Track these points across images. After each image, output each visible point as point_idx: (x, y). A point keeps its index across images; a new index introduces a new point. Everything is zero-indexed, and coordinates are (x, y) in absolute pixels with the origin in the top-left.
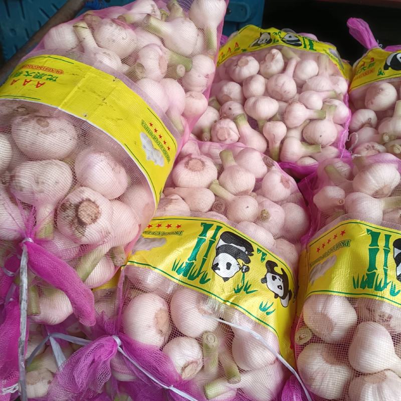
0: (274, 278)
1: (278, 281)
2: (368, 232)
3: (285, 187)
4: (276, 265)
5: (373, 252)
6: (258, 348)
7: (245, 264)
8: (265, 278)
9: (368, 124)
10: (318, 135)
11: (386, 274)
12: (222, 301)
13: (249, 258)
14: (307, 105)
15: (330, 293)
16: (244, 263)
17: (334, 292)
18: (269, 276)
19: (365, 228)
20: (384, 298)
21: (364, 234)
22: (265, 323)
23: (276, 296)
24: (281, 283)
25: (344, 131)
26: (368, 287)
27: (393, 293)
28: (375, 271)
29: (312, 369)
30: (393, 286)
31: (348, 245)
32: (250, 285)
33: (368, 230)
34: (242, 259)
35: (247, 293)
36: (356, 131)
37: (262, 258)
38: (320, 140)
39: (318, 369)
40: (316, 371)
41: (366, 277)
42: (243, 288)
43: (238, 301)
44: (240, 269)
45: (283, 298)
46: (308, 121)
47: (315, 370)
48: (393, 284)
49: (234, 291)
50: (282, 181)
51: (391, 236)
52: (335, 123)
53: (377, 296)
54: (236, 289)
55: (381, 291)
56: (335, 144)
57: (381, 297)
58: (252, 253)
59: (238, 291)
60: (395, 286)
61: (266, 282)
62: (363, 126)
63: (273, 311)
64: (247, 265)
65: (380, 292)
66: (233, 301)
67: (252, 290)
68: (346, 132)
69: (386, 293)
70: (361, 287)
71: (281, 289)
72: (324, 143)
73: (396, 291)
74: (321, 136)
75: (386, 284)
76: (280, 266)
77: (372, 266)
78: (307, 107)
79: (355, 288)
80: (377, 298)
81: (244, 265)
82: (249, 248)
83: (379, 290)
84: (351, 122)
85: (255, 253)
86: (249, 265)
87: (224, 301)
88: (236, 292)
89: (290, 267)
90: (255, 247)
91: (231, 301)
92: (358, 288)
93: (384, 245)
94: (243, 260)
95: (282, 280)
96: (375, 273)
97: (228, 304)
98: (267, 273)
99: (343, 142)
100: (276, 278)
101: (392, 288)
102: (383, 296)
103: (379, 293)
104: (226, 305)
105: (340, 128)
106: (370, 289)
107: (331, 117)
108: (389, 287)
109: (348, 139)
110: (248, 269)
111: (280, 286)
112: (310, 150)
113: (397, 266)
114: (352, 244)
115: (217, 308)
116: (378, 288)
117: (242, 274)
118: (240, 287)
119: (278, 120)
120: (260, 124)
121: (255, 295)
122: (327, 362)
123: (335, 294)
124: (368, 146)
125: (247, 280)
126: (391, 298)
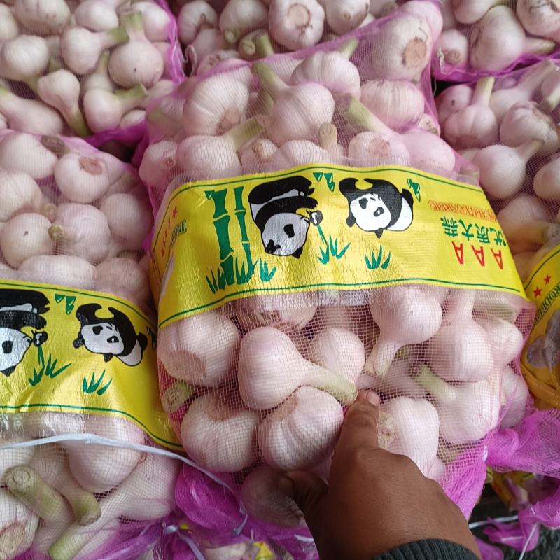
0: (97, 331)
1: (109, 331)
2: (207, 196)
3: (93, 173)
4: (98, 307)
5: (222, 226)
6: (101, 453)
7: (38, 331)
8: (80, 337)
9: (204, 24)
10: (130, 69)
11: (248, 252)
12: (13, 411)
13: (41, 317)
14: (92, 27)
15: (181, 317)
16: (34, 330)
17: (187, 312)
18: (88, 331)
19: (201, 191)
20: (254, 290)
21: (203, 202)
22: (100, 409)
23: (108, 357)
24: (114, 332)
25: (172, 47)
26: (229, 284)
27: (266, 277)
28: (231, 254)
29: (198, 441)
30: (263, 266)
31: (183, 230)
32: (56, 361)
33: (208, 193)
34: (29, 325)
35: (53, 376)
36: (191, 42)
37: (67, 305)
38: (137, 76)
39: (206, 437)
40: (203, 442)
41: (221, 269)
42: (45, 370)
43: (41, 397)
44: (30, 342)
45: (125, 353)
46: (107, 54)
47: (201, 442)
48: (263, 263)
49: (30, 384)
50: (83, 167)
51: (243, 187)
52: (152, 41)
53: (243, 292)
54: (33, 378)
55: (248, 281)
56: (166, 75)
57: (250, 291)
58: (46, 307)
59: (35, 380)
60: (265, 264)
61: (84, 343)
62: (198, 30)
63: (109, 384)
64: (42, 330)
65: (246, 284)
66: (32, 400)
67: (60, 367)
68: (176, 49)
69: (256, 281)
70: (220, 288)
71: (116, 340)
72: (147, 78)
73: (270, 272)
74: (135, 70)
75: (252, 268)
76: (105, 305)
77: (225, 248)
78: (93, 31)
79: (214, 293)
80: (246, 295)
81: (35, 334)
82: (39, 300)
83: (244, 282)
84: (179, 31)
85: (52, 304)
86: (46, 329)
87: (16, 407)
88: (33, 384)
89: (128, 299)
90: (50, 296)
91: (28, 403)
92: (217, 290)
93: (235, 207)
94: (32, 325)
95: (114, 327)
96: (231, 257)
97: (24, 409)
98: (82, 326)
99: (177, 66)
100: (101, 328)
101: (261, 271)
102: (252, 288)
103: (246, 286)
104: (22, 412)
105: (165, 46)
106: (232, 286)
107: (141, 34)
108: (257, 270)
109: (185, 59)
110: (44, 337)
111: (114, 337)
112: (129, 98)
113: (262, 232)
114: (187, 226)
115: (7, 426)
116: (243, 279)
117: (36, 349)
118: (38, 372)
119: (56, 69)
120: (32, 85)
121: (68, 374)
122: (216, 419)
123: (189, 314)
124: (211, 59)
125: (49, 355)
126: (266, 285)
